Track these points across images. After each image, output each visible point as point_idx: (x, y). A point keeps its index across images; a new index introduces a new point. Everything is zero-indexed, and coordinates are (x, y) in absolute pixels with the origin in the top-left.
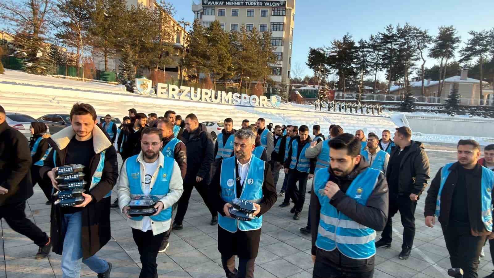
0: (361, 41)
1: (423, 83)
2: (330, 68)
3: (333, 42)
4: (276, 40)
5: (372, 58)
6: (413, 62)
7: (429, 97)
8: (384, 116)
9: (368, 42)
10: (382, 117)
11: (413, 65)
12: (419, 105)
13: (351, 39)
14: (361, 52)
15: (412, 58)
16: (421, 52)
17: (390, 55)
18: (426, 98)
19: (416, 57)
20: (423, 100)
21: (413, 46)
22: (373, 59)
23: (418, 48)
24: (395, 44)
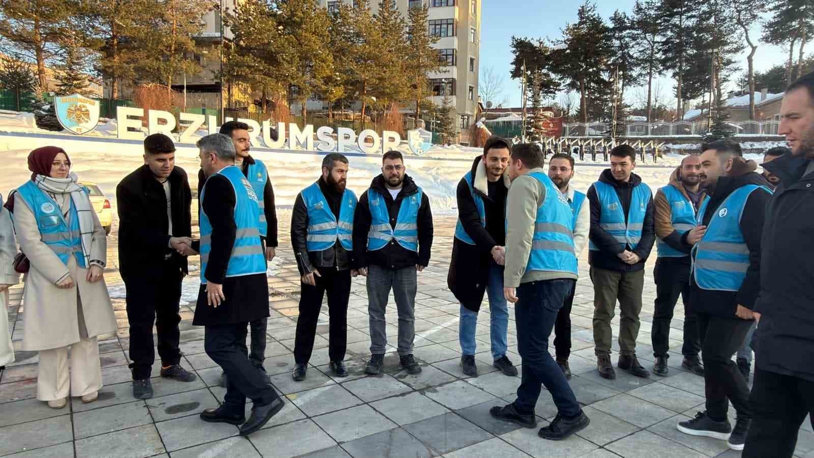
0: (615, 14)
1: (752, 99)
2: (560, 79)
3: (564, 28)
4: (441, 25)
5: (641, 49)
6: (728, 56)
7: (767, 122)
8: (667, 165)
9: (630, 18)
10: (663, 167)
11: (729, 62)
12: (745, 140)
13: (596, 13)
14: (617, 39)
15: (726, 48)
16: (746, 31)
17: (678, 41)
18: (761, 124)
19: (735, 46)
20: (753, 129)
21: (728, 20)
22: (642, 51)
23: (739, 22)
24: (688, 18)
